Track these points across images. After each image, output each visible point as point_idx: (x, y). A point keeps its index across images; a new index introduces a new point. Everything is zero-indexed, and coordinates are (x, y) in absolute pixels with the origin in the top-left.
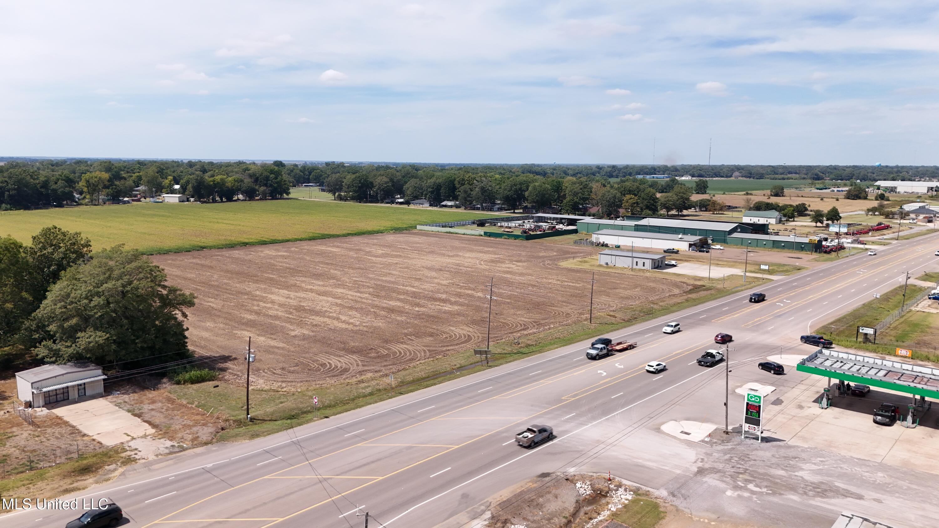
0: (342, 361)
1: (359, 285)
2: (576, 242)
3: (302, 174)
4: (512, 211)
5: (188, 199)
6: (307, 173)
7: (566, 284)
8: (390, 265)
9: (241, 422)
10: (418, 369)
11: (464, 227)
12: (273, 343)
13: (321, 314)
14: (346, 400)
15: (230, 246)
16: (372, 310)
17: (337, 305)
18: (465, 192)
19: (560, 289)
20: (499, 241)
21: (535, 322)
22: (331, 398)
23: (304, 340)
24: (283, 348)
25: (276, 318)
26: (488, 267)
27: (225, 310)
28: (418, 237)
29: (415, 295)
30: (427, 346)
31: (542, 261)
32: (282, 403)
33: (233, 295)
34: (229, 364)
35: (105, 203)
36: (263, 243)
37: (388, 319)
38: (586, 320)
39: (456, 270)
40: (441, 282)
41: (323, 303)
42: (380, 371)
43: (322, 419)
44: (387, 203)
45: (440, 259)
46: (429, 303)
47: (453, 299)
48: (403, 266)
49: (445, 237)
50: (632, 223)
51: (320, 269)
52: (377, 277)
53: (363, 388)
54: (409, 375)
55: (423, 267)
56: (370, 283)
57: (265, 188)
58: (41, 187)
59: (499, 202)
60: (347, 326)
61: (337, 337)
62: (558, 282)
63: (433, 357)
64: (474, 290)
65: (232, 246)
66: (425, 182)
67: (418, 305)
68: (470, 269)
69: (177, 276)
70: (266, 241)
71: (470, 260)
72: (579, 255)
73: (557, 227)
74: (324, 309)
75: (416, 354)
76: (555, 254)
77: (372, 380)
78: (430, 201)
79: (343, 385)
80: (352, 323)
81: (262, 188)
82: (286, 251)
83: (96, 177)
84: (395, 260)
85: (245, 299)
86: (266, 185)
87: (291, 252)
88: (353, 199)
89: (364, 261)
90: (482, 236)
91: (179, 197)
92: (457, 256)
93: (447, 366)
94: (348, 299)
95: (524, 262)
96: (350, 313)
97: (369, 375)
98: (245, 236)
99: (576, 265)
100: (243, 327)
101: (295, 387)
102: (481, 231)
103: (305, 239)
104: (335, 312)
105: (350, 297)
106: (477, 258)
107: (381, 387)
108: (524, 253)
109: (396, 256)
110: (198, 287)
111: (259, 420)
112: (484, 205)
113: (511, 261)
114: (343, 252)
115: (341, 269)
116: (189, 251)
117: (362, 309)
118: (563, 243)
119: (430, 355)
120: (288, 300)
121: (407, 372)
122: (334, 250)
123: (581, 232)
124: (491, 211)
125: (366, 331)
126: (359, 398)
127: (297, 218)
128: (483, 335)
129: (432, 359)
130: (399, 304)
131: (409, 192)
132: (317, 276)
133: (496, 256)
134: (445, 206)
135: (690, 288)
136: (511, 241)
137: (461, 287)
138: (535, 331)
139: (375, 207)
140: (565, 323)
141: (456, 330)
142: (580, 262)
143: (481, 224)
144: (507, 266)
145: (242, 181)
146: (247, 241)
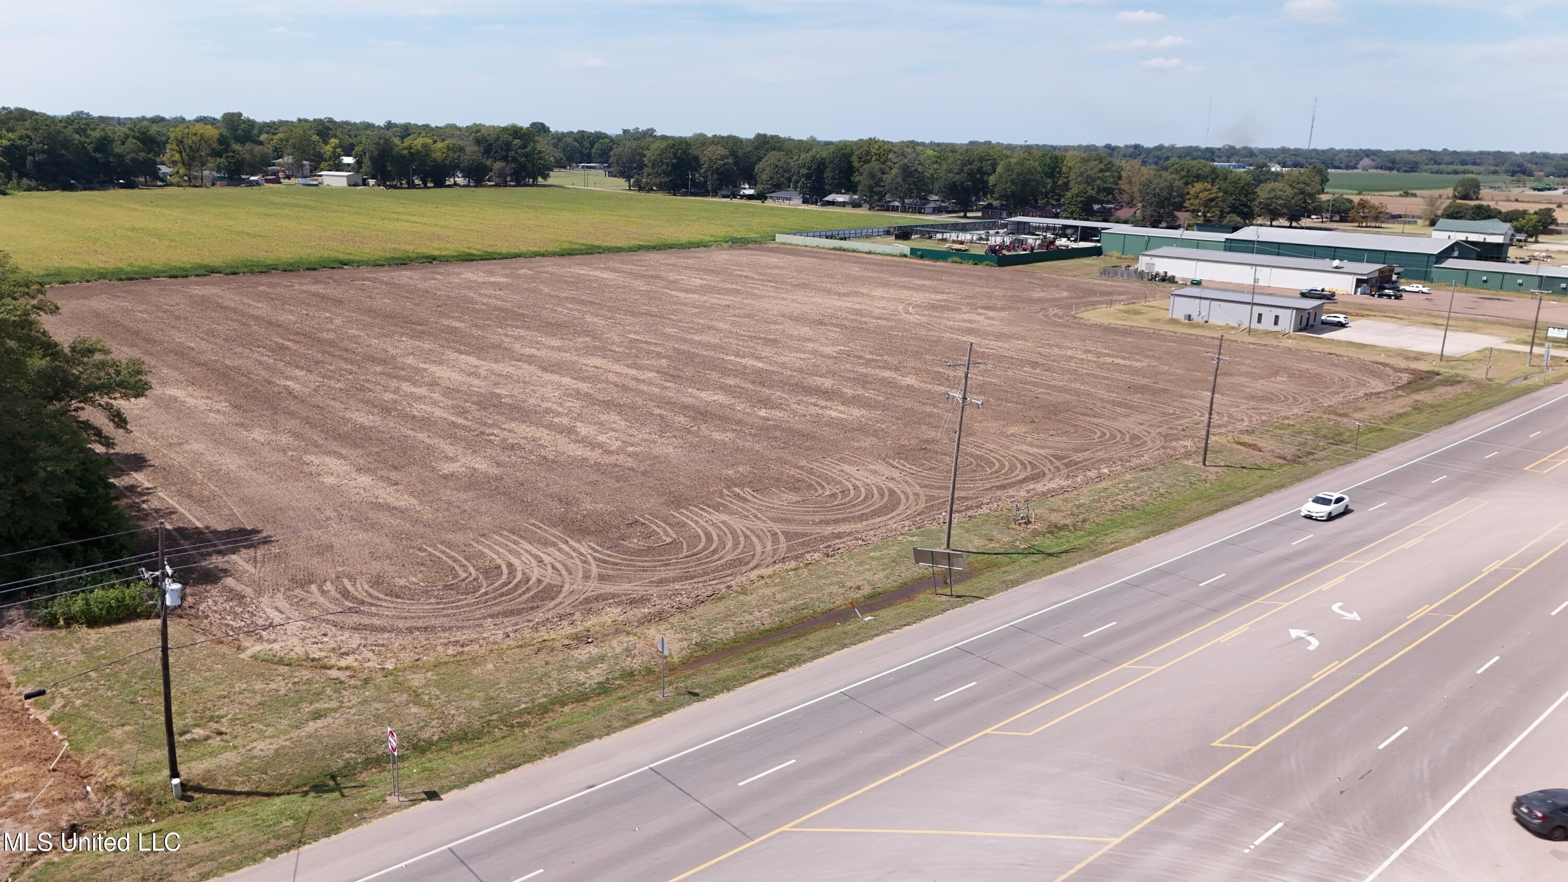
0: (546, 559)
1: (640, 350)
2: (1104, 272)
3: (577, 145)
4: (962, 214)
5: (364, 180)
6: (587, 144)
7: (1109, 360)
8: (713, 308)
9: (149, 801)
10: (752, 599)
11: (868, 240)
12: (386, 494)
13: (533, 417)
14: (521, 713)
15: (401, 261)
16: (657, 411)
17: (578, 395)
18: (872, 176)
19: (1098, 372)
20: (942, 267)
21: (1059, 458)
22: (476, 704)
23: (467, 488)
24: (402, 512)
25: (426, 423)
26: (923, 319)
27: (317, 400)
28: (777, 255)
29: (761, 379)
30: (782, 520)
31: (1042, 310)
32: (317, 715)
33: (352, 362)
34: (239, 560)
35: (213, 184)
36: (468, 258)
37: (690, 438)
38: (1188, 455)
39: (855, 324)
40: (821, 349)
41: (549, 392)
42: (643, 600)
43: (414, 802)
44: (724, 197)
45: (820, 300)
46: (793, 400)
47: (849, 391)
48: (742, 312)
49: (832, 257)
50: (1222, 237)
51: (563, 313)
52: (681, 334)
53: (582, 667)
54: (726, 618)
55: (783, 316)
56: (664, 347)
57: (504, 164)
58: (96, 150)
59: (936, 198)
60: (588, 453)
61: (555, 483)
62: (1090, 357)
63: (796, 558)
64: (897, 369)
65: (403, 262)
66: (795, 158)
67: (766, 403)
68: (885, 323)
69: (256, 318)
70: (474, 255)
71: (883, 304)
72: (1116, 297)
73: (1058, 243)
74: (545, 405)
75: (752, 544)
76: (1065, 294)
77: (617, 632)
78: (804, 194)
79: (527, 651)
80: (600, 445)
81: (498, 165)
82: (506, 276)
83: (195, 134)
84: (726, 300)
85: (375, 374)
86: (505, 159)
87: (519, 277)
88: (662, 188)
89: (660, 299)
90: (905, 256)
91: (347, 176)
92: (857, 294)
93: (834, 589)
94: (607, 381)
95: (1003, 309)
96: (604, 417)
97: (612, 614)
98: (436, 245)
99: (1117, 319)
100: (334, 446)
101: (381, 649)
102: (904, 247)
103: (554, 254)
104: (567, 415)
105: (612, 378)
106: (901, 301)
107: (636, 664)
108: (998, 292)
109: (729, 292)
110: (287, 343)
111: (211, 791)
112: (906, 201)
113: (973, 307)
114: (621, 279)
115: (609, 315)
116: (315, 269)
117: (633, 407)
118: (1076, 273)
119: (790, 548)
120: (470, 380)
121: (721, 606)
122: (605, 275)
123: (1109, 253)
124: (920, 212)
125: (632, 469)
126: (563, 704)
127: (550, 217)
128: (929, 492)
129: (793, 564)
130: (721, 398)
131: (764, 177)
132: (554, 328)
133: (940, 297)
134: (833, 203)
135: (1405, 377)
136: (967, 267)
137: (868, 363)
138: (1064, 483)
139: (699, 202)
140: (1135, 462)
141: (859, 475)
142: (1125, 312)
143: (903, 234)
144: (966, 316)
145: (462, 149)
146: (436, 253)
